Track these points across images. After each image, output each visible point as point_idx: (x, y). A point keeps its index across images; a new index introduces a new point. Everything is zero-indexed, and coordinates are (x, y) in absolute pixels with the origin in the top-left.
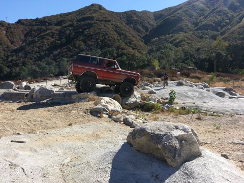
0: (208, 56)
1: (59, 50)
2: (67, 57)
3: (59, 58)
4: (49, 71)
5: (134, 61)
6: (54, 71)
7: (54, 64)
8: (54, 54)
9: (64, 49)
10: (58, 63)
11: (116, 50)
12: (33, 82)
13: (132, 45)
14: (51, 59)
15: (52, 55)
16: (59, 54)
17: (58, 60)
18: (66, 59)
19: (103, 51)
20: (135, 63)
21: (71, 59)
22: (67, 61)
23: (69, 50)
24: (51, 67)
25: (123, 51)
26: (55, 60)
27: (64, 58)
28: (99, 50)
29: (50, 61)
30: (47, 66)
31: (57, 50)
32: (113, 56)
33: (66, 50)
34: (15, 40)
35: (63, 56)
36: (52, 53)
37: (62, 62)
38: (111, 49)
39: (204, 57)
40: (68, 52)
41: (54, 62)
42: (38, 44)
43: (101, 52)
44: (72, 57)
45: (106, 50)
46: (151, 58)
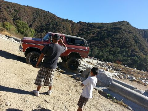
1: (94, 42)
3: (93, 46)
8: (91, 43)
9: (98, 42)
11: (131, 51)
13: (143, 51)
15: (90, 44)
16: (94, 44)
18: (97, 48)
19: (122, 49)
20: (145, 64)
21: (100, 49)
22: (97, 49)
23: (100, 43)
28: (119, 48)
31: (93, 42)
33: (99, 43)
34: (74, 31)
35: (95, 46)
36: (90, 43)
37: (94, 49)
38: (127, 50)
40: (99, 44)
42: (84, 36)
43: (120, 50)
44: (100, 47)
45: (124, 49)
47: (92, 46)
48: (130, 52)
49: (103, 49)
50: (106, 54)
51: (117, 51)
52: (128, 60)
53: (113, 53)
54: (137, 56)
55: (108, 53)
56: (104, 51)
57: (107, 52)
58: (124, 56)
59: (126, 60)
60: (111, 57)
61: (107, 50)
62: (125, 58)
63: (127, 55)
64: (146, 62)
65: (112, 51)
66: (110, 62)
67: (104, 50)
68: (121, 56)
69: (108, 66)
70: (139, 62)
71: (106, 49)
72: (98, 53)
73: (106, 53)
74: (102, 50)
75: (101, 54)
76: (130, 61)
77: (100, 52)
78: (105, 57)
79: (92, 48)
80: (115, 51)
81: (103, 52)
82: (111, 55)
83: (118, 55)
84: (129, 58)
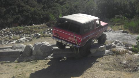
5: (36, 15)
13: (29, 4)
19: (8, 8)
20: (37, 17)
25: (23, 8)
28: (4, 8)
38: (13, 7)
43: (5, 10)
45: (9, 8)
46: (48, 13)
48: (17, 8)
52: (19, 17)
54: (26, 11)
58: (13, 15)
59: (18, 19)
62: (15, 17)
63: (15, 13)
64: (37, 14)
66: (6, 28)
68: (10, 16)
69: (8, 33)
70: (30, 16)
76: (22, 19)
83: (6, 16)
84: (20, 16)
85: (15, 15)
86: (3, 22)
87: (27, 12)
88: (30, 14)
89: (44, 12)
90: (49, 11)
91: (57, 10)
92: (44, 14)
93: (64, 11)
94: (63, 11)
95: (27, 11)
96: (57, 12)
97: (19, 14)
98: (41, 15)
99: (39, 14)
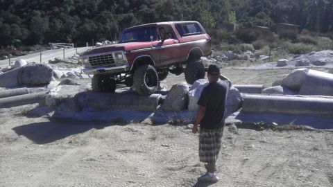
0: (290, 4)
2: (40, 9)
3: (26, 11)
4: (12, 34)
6: (20, 34)
7: (19, 21)
10: (24, 20)
12: (7, 55)
14: (11, 12)
15: (12, 6)
17: (25, 14)
18: (39, 13)
21: (48, 12)
22: (42, 16)
24: (14, 27)
26: (19, 13)
27: (35, 11)
29: (11, 16)
30: (7, 25)
32: (124, 6)
35: (33, 8)
37: (34, 18)
39: (285, 7)
41: (19, 18)
44: (49, 8)
46: (199, 9)
47: (23, 12)
49: (57, 10)
50: (73, 21)
51: (96, 5)
52: (131, 19)
53: (88, 12)
54: (145, 4)
55: (77, 17)
56: (62, 14)
57: (72, 13)
58: (118, 11)
59: (128, 22)
60: (89, 26)
61: (69, 9)
62: (122, 16)
63: (122, 9)
64: (172, 12)
65: (84, 7)
66: (106, 42)
67: (61, 12)
68: (111, 15)
71: (66, 8)
72: (50, 26)
73: (70, 20)
74: (56, 15)
75: (59, 25)
77: (54, 23)
78: (74, 30)
79: (25, 17)
80: (92, 6)
81: (61, 19)
82: (87, 20)
83: (103, 14)
84: (132, 14)
85: (121, 13)
86: (96, 27)
87: (149, 7)
88: (157, 10)
89: (190, 7)
90: (201, 5)
91: (221, 3)
92: (189, 11)
93: (238, 5)
94: (234, 5)
95: (148, 3)
96: (220, 6)
97: (132, 10)
98: (182, 15)
99: (176, 11)
